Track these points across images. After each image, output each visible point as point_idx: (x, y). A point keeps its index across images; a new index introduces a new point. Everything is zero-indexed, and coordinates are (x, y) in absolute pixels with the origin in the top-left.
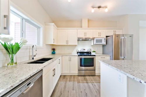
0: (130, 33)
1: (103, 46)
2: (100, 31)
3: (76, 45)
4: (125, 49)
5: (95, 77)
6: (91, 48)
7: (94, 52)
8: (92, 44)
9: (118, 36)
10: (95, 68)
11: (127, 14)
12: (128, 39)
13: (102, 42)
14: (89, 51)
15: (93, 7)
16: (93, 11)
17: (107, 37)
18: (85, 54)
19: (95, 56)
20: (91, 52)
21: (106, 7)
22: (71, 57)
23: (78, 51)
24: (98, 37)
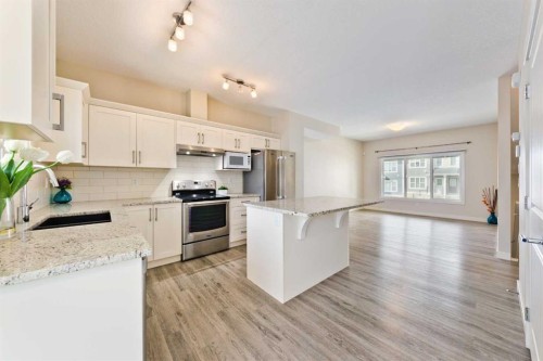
0: (292, 150)
1: (245, 173)
2: (237, 135)
3: (168, 169)
4: (284, 181)
5: (230, 251)
6: (216, 178)
7: (224, 188)
8: (221, 168)
9: (273, 153)
10: (228, 230)
11: (287, 111)
12: (288, 161)
13: (242, 164)
14: (209, 188)
15: (227, 78)
16: (226, 86)
17: (253, 151)
18: (195, 196)
19: (228, 198)
20: (214, 191)
21: (253, 87)
22: (156, 206)
23: (175, 188)
24: (233, 149)
